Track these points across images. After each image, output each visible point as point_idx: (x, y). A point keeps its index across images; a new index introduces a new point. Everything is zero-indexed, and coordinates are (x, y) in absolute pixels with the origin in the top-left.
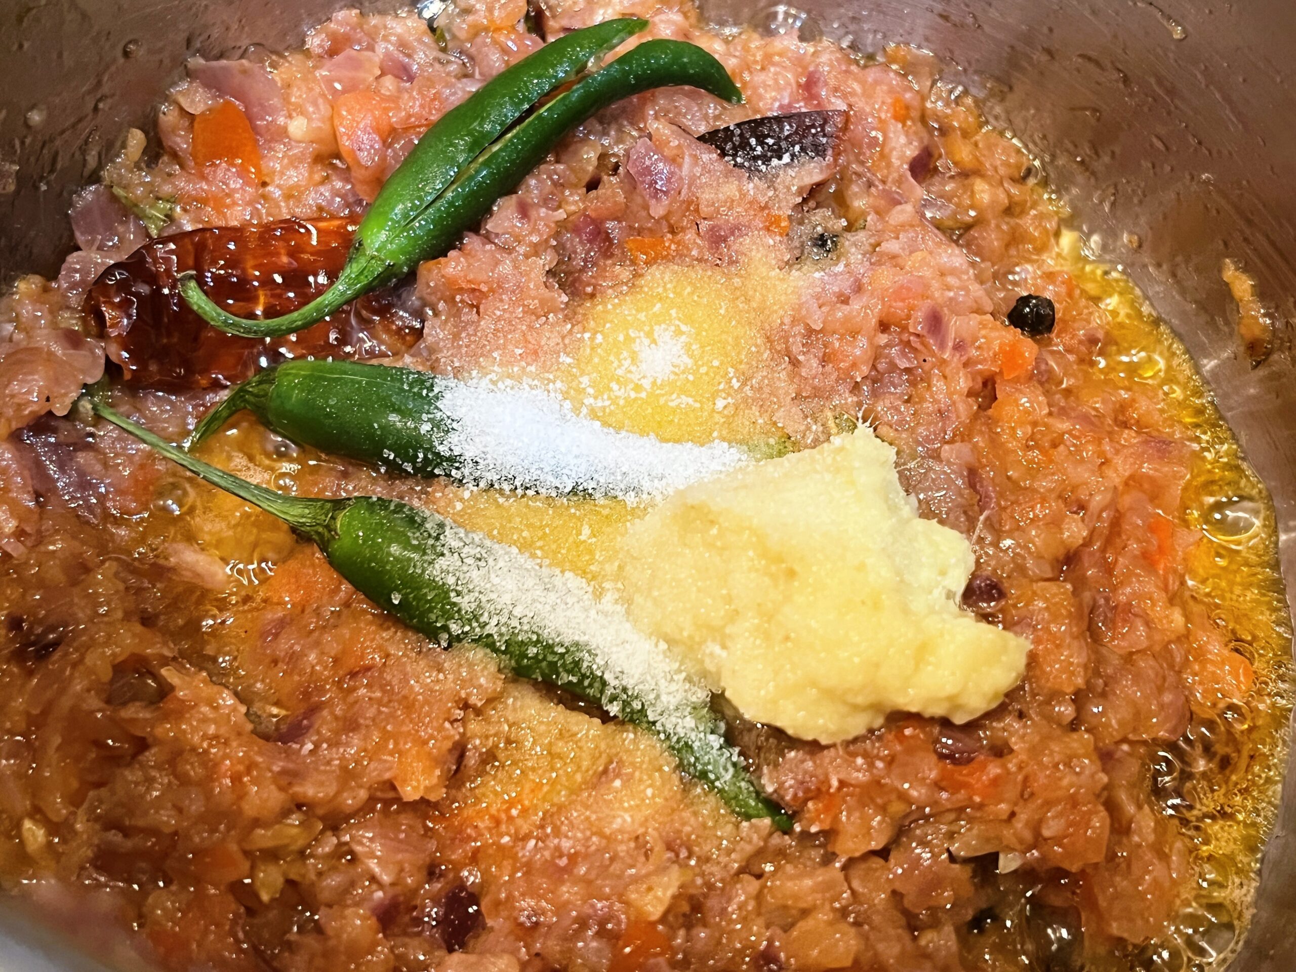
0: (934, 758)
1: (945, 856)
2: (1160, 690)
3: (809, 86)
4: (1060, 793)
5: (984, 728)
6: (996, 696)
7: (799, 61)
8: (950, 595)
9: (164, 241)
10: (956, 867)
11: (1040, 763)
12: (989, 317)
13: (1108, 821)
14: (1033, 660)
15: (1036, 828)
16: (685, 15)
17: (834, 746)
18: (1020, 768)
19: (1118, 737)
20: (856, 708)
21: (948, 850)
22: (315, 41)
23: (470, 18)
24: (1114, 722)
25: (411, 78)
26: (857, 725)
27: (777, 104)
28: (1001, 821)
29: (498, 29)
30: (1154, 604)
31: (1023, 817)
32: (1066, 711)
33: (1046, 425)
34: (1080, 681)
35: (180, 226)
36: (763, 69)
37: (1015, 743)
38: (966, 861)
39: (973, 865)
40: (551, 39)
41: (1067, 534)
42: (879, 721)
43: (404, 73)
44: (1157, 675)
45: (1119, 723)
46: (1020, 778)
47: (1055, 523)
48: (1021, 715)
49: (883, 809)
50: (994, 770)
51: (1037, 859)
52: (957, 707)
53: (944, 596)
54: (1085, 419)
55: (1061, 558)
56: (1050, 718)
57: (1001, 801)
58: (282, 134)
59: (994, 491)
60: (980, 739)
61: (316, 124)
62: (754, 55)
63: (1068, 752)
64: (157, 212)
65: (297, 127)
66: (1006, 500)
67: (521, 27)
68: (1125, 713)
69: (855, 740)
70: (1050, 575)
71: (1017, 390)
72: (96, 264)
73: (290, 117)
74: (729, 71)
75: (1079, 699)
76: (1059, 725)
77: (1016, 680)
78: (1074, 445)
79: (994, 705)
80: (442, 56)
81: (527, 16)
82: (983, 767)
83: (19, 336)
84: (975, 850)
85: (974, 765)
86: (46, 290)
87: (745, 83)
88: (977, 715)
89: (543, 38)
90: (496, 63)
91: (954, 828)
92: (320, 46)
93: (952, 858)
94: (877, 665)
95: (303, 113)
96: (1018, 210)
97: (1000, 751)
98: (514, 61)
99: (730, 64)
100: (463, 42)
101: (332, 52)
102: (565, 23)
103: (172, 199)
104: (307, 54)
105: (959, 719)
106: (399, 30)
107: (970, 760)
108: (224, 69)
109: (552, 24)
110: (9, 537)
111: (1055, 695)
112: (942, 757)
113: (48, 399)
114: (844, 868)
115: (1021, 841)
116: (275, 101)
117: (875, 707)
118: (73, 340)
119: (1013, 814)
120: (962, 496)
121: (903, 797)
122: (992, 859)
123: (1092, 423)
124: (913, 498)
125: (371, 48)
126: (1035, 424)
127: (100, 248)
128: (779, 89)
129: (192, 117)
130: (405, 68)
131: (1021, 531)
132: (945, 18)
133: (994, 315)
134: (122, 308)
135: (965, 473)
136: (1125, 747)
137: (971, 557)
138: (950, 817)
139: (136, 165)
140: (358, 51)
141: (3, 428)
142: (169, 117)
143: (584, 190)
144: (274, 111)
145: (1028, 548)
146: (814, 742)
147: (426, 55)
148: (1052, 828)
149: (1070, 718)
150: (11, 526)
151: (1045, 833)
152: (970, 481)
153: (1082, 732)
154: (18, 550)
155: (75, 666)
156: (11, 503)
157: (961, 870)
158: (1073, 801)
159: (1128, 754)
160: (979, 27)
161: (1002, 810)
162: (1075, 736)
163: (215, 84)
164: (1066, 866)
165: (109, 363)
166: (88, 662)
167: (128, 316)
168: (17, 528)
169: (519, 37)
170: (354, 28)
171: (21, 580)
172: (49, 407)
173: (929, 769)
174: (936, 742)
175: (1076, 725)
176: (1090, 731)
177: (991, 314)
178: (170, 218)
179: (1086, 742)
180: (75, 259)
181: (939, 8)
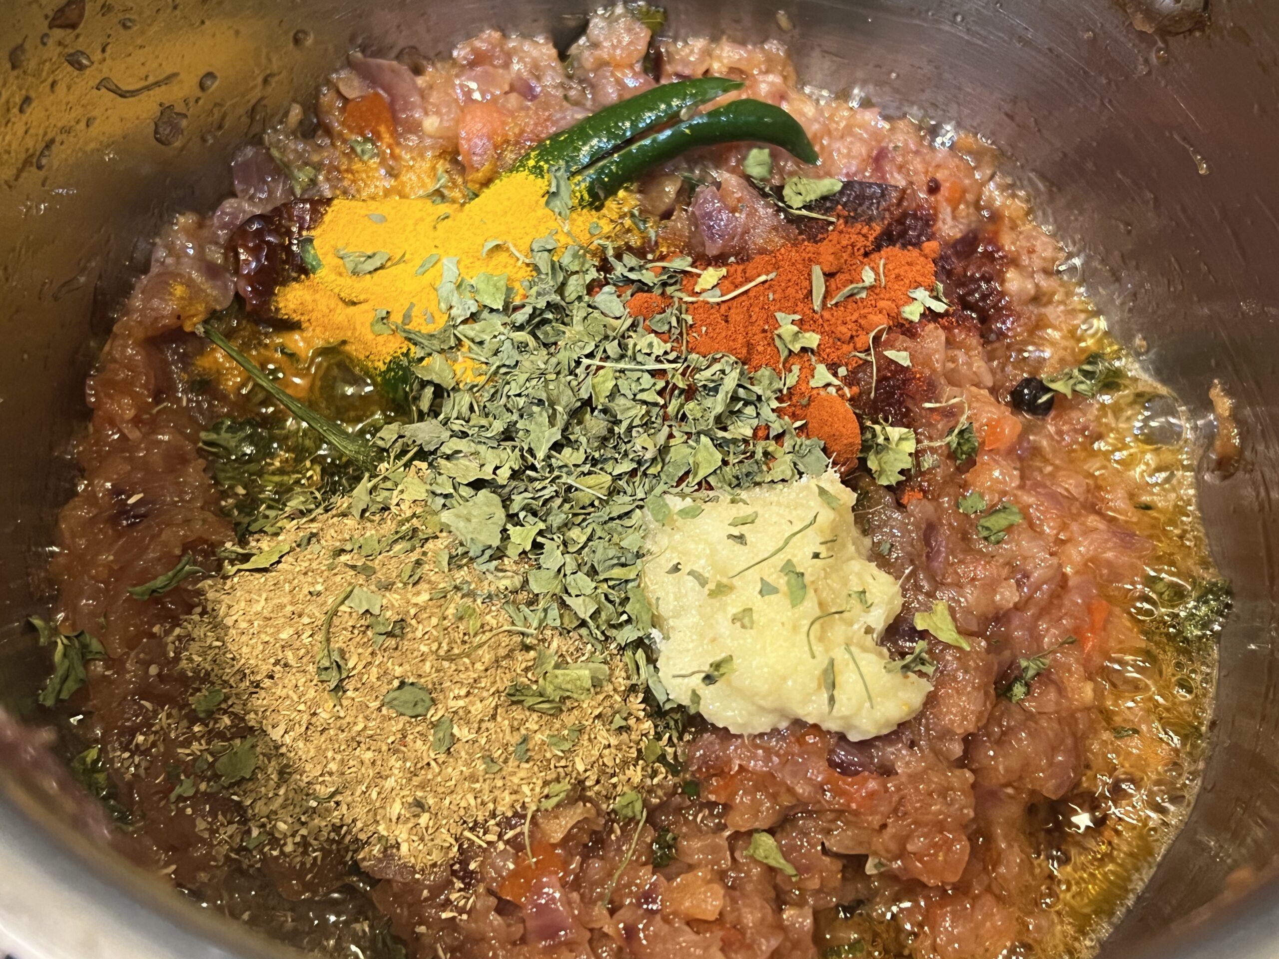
0: (823, 764)
1: (819, 848)
2: (1054, 749)
3: (879, 159)
4: (928, 818)
5: (877, 748)
6: (887, 723)
7: (876, 134)
8: (869, 630)
9: (304, 201)
10: (827, 860)
11: (917, 789)
12: (985, 392)
13: (968, 850)
14: (931, 700)
15: (903, 840)
16: (785, 78)
17: (741, 736)
18: (899, 789)
19: (1003, 780)
20: (762, 710)
21: (823, 844)
22: (460, 53)
23: (598, 53)
24: (1001, 768)
25: (534, 98)
26: (763, 724)
27: (845, 171)
28: (874, 830)
29: (618, 66)
30: (1071, 675)
31: (890, 830)
32: (957, 749)
33: (1015, 496)
34: (971, 728)
35: (320, 190)
36: (842, 137)
37: (900, 768)
38: (837, 856)
39: (845, 861)
40: (664, 82)
41: (998, 597)
42: (783, 725)
43: (527, 92)
44: (1056, 735)
45: (1007, 770)
46: (895, 798)
47: (991, 586)
48: (912, 744)
49: (774, 797)
50: (872, 785)
51: (899, 868)
52: (852, 727)
53: (863, 630)
54: (1054, 497)
55: (990, 616)
56: (937, 753)
57: (876, 813)
58: (415, 128)
59: (946, 548)
60: (872, 757)
61: (446, 124)
62: (837, 123)
63: (946, 785)
64: (303, 176)
65: (431, 124)
66: (954, 557)
67: (638, 67)
68: (1015, 763)
69: (761, 735)
70: (974, 628)
71: (994, 460)
72: (244, 212)
73: (426, 113)
74: (809, 135)
75: (970, 741)
76: (948, 759)
77: (908, 714)
78: (1039, 518)
79: (885, 732)
80: (566, 81)
81: (647, 57)
82: (866, 780)
83: (169, 261)
84: (847, 848)
85: (859, 778)
86: (200, 225)
87: (822, 147)
88: (868, 737)
89: (657, 79)
90: (611, 94)
91: (832, 826)
92: (465, 58)
93: (825, 851)
94: (784, 679)
95: (438, 113)
96: (1045, 299)
97: (886, 771)
98: (627, 96)
99: (811, 129)
100: (588, 71)
101: (472, 64)
102: (679, 69)
103: (318, 167)
104: (455, 62)
105: (853, 737)
106: (535, 53)
107: (857, 773)
108: (379, 67)
109: (669, 68)
110: (128, 422)
111: (946, 734)
112: (832, 764)
113: (179, 318)
114: (729, 838)
115: (888, 851)
116: (415, 99)
117: (782, 713)
118: (212, 271)
119: (884, 826)
120: (912, 546)
121: (790, 791)
122: (861, 860)
123: (1060, 504)
124: (867, 541)
125: (507, 65)
126: (1004, 493)
127: (251, 198)
128: (849, 156)
129: (346, 100)
130: (531, 89)
131: (959, 586)
132: (1011, 117)
133: (994, 391)
134: (255, 252)
135: (923, 526)
136: (1010, 791)
137: (899, 601)
138: (830, 816)
139: (294, 133)
140: (495, 67)
141: (140, 334)
142: (327, 97)
143: (657, 218)
144: (413, 107)
145: (960, 602)
146: (726, 729)
147: (553, 79)
148: (917, 844)
149: (957, 756)
150: (130, 414)
151: (910, 848)
152: (925, 535)
153: (966, 770)
154: (134, 435)
155: (153, 537)
156: (134, 396)
157: (831, 863)
158: (941, 827)
159: (1010, 797)
160: (1039, 131)
161: (875, 820)
162: (958, 772)
163: (369, 76)
164: (924, 879)
165: (237, 294)
166: (164, 537)
167: (258, 260)
168: (136, 416)
169: (635, 75)
170: (494, 47)
171: (131, 460)
172: (179, 323)
173: (817, 772)
174: (832, 752)
175: (961, 763)
176: (973, 771)
177: (989, 389)
178: (313, 182)
179: (966, 779)
180: (229, 205)
181: (1007, 107)
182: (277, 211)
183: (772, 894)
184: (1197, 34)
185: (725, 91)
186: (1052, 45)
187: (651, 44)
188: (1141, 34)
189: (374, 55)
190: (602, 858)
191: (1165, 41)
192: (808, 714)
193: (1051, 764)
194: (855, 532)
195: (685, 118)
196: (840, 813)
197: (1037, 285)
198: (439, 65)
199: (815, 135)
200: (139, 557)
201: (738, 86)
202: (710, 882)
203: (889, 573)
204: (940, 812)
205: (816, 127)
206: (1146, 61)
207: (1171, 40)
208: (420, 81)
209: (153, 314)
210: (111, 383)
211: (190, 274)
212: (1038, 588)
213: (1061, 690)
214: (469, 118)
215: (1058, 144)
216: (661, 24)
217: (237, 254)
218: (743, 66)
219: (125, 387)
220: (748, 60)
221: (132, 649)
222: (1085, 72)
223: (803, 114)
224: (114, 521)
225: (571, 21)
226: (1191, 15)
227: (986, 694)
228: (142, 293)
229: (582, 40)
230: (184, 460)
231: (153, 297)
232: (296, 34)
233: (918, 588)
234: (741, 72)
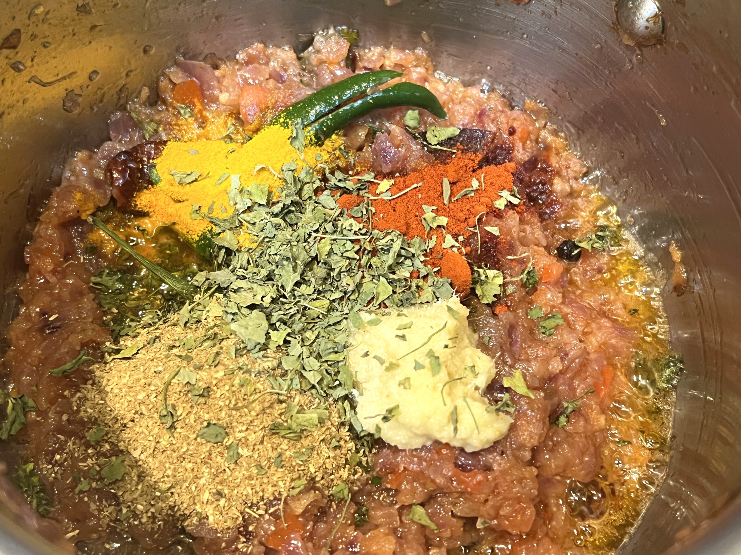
0: (451, 466)
1: (450, 514)
2: (583, 454)
3: (481, 115)
4: (511, 495)
5: (482, 455)
6: (487, 442)
7: (479, 102)
8: (477, 388)
9: (151, 143)
10: (454, 520)
11: (505, 480)
12: (542, 249)
13: (534, 513)
14: (513, 428)
15: (497, 509)
16: (427, 69)
17: (404, 450)
18: (495, 479)
19: (554, 472)
20: (416, 435)
21: (452, 511)
22: (241, 56)
23: (319, 56)
24: (553, 465)
25: (283, 82)
26: (417, 443)
27: (461, 123)
28: (481, 503)
29: (331, 63)
30: (592, 411)
31: (490, 503)
32: (528, 455)
33: (560, 308)
34: (536, 443)
35: (160, 136)
36: (460, 103)
37: (496, 467)
38: (460, 518)
39: (465, 521)
40: (357, 72)
41: (550, 367)
42: (429, 444)
43: (279, 79)
44: (584, 446)
45: (557, 466)
46: (493, 484)
47: (547, 360)
48: (502, 453)
49: (424, 485)
50: (480, 477)
51: (496, 524)
52: (467, 444)
53: (473, 388)
54: (582, 308)
55: (546, 378)
56: (516, 457)
57: (482, 493)
58: (215, 100)
59: (521, 339)
60: (479, 461)
61: (232, 98)
62: (457, 95)
63: (522, 476)
64: (150, 128)
65: (224, 97)
66: (526, 344)
67: (342, 64)
68: (560, 463)
69: (416, 450)
70: (537, 385)
71: (548, 288)
72: (116, 149)
73: (221, 92)
74: (441, 102)
75: (535, 451)
76: (522, 461)
77: (500, 436)
78: (573, 321)
79: (487, 446)
80: (302, 72)
81: (347, 58)
82: (476, 474)
83: (73, 178)
84: (466, 513)
85: (472, 473)
86: (90, 158)
87: (449, 109)
88: (477, 450)
89: (354, 71)
90: (327, 79)
91: (457, 501)
92: (243, 59)
93: (453, 515)
94: (429, 418)
95: (227, 91)
96: (576, 195)
97: (488, 468)
98: (337, 81)
99: (442, 99)
100: (314, 66)
101: (247, 63)
102: (366, 64)
103: (159, 123)
104: (237, 62)
105: (469, 450)
106: (283, 56)
107: (471, 470)
108: (194, 65)
109: (361, 64)
110: (49, 272)
111: (521, 447)
112: (456, 465)
113: (78, 212)
114: (399, 509)
115: (489, 515)
116: (214, 83)
117: (428, 437)
118: (97, 184)
119: (486, 501)
120: (501, 338)
121: (433, 481)
122: (474, 520)
123: (585, 312)
124: (476, 336)
125: (267, 63)
126: (553, 307)
127: (120, 141)
128: (464, 114)
129: (174, 84)
130: (281, 77)
131: (528, 361)
132: (555, 92)
133: (547, 248)
134: (122, 173)
135: (508, 327)
136: (558, 478)
137: (494, 371)
138: (456, 495)
139: (144, 103)
140: (260, 64)
141: (56, 221)
142: (164, 83)
143: (355, 151)
144: (213, 88)
145: (528, 370)
146: (396, 447)
147: (294, 71)
148: (505, 511)
149: (527, 459)
150: (50, 268)
151: (501, 513)
152: (509, 332)
153: (533, 467)
154: (53, 279)
155: (64, 340)
156: (52, 257)
157: (457, 522)
158: (519, 500)
159: (558, 481)
160: (571, 99)
161: (483, 497)
162: (528, 469)
163: (188, 70)
164: (510, 530)
165: (112, 197)
166: (70, 339)
167: (124, 177)
168: (54, 269)
169: (341, 68)
170: (260, 53)
171: (51, 294)
172: (78, 215)
173: (448, 470)
174: (456, 458)
175: (530, 463)
176: (537, 467)
177: (544, 247)
178: (156, 131)
179: (533, 473)
180: (107, 145)
181: (553, 86)
182: (135, 149)
183: (424, 541)
184: (659, 47)
185: (392, 78)
186: (578, 52)
187: (349, 51)
188: (627, 46)
189: (190, 59)
190: (325, 522)
191: (641, 50)
192: (443, 438)
193: (582, 462)
194: (469, 331)
195: (369, 94)
196: (462, 494)
197: (571, 187)
198: (228, 63)
199: (444, 103)
200: (56, 351)
201: (400, 75)
202: (387, 535)
203: (489, 355)
204: (518, 492)
205: (445, 97)
206: (631, 61)
207: (644, 50)
208: (217, 73)
209: (64, 210)
210: (38, 250)
211: (84, 186)
212: (573, 361)
213: (587, 420)
214: (245, 94)
215: (581, 106)
216: (356, 39)
217: (112, 174)
218: (403, 63)
219: (47, 253)
220: (406, 59)
221: (52, 405)
222: (596, 67)
223: (438, 90)
224: (41, 330)
225: (304, 38)
226: (655, 36)
227: (544, 423)
228: (57, 198)
229: (310, 49)
230: (81, 294)
231: (63, 200)
232: (145, 48)
233: (505, 363)
234: (402, 66)
